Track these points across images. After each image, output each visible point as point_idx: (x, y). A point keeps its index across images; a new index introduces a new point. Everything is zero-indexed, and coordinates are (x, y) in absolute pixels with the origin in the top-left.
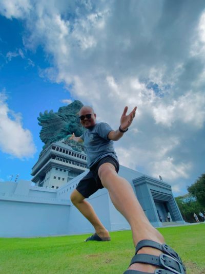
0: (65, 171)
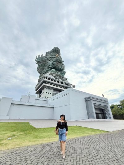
0: (51, 89)
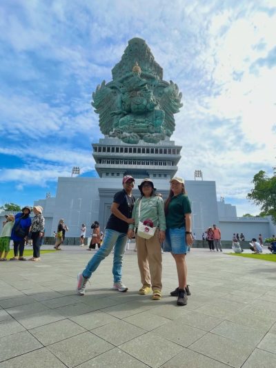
0: (119, 174)
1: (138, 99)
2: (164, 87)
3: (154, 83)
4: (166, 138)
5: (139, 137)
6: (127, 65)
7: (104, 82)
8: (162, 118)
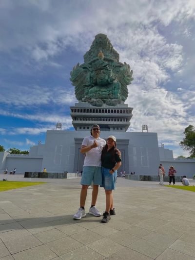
0: (88, 128)
1: (102, 76)
2: (120, 67)
3: (113, 64)
4: (122, 102)
5: (102, 102)
6: (94, 52)
7: (78, 64)
8: (118, 89)
